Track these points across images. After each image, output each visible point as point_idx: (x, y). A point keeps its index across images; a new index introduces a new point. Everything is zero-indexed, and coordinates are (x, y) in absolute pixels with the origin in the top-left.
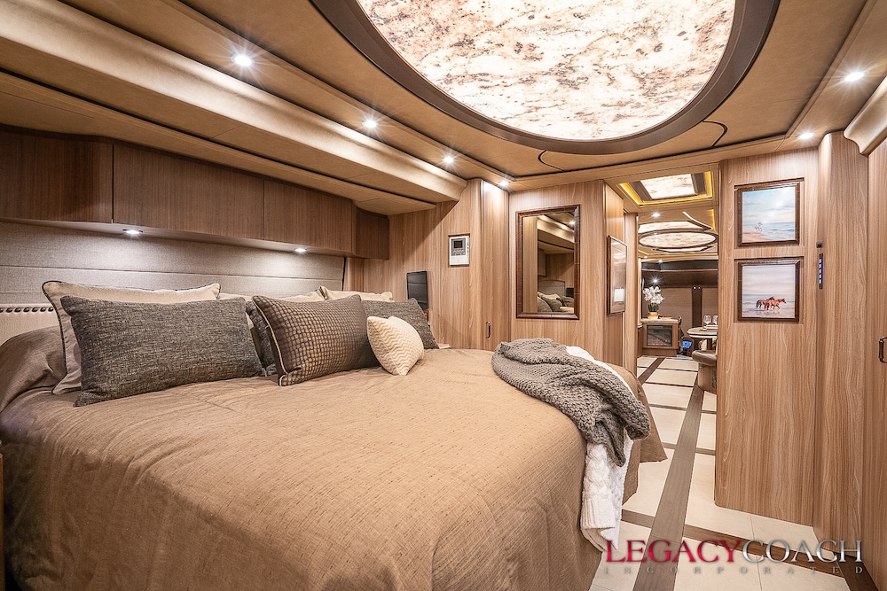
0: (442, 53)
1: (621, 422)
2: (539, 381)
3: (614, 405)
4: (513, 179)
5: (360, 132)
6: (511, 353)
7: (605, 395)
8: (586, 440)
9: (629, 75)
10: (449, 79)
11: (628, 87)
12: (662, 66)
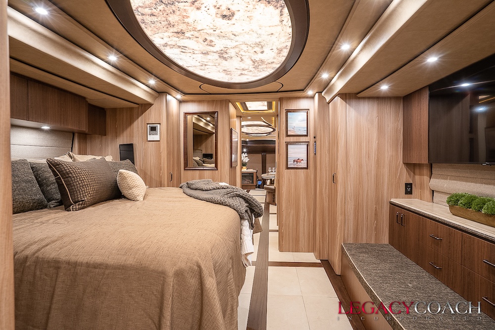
0: (166, 34)
1: (252, 211)
2: (217, 197)
3: (250, 204)
4: (184, 95)
5: (106, 62)
6: (194, 186)
7: (246, 200)
8: (242, 218)
9: (250, 60)
10: (166, 45)
11: (248, 64)
12: (263, 59)
